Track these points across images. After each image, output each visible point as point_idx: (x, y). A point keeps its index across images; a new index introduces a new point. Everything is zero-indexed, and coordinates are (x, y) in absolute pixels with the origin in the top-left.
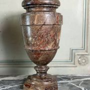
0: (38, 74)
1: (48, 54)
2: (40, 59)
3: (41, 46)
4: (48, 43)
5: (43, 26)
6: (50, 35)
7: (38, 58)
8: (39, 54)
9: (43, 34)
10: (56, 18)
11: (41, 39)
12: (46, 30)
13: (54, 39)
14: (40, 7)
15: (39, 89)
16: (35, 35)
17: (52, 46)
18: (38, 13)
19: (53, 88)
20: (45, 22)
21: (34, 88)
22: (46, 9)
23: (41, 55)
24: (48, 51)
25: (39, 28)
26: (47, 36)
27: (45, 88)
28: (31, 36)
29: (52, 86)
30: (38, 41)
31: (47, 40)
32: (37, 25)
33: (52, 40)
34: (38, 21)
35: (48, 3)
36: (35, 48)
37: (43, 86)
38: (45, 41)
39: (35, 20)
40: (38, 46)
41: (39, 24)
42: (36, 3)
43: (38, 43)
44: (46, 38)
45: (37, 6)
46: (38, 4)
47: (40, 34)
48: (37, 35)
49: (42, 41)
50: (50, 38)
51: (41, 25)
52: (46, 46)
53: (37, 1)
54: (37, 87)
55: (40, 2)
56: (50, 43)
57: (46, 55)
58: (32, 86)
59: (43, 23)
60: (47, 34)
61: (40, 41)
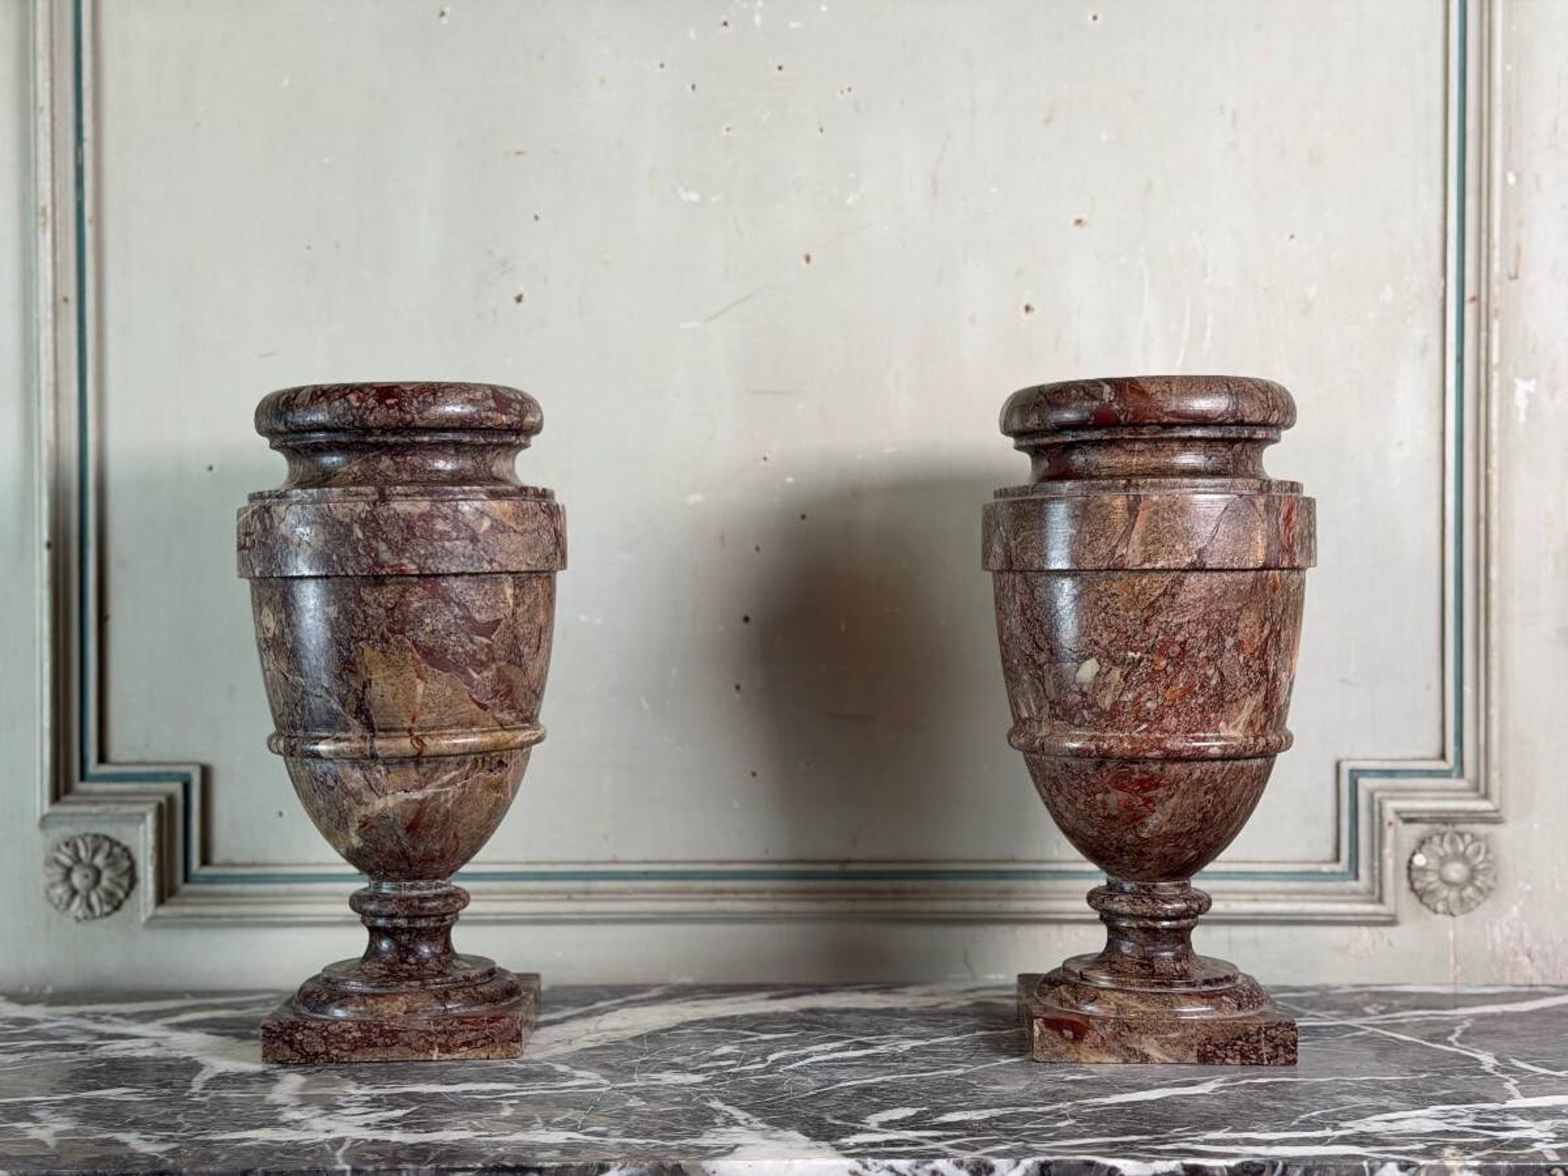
0: (1126, 947)
1: (1216, 789)
2: (1156, 822)
3: (1171, 722)
4: (1221, 701)
5: (1192, 579)
6: (1239, 646)
7: (1136, 819)
8: (1150, 783)
9: (1190, 634)
10: (1280, 521)
11: (1170, 669)
12: (1206, 608)
13: (1264, 672)
14: (1160, 445)
15: (1155, 1054)
16: (1126, 644)
17: (1251, 723)
18: (1152, 485)
19: (1258, 1041)
20: (1205, 547)
21: (1115, 1045)
22: (1203, 457)
23: (1170, 789)
24: (1219, 763)
25: (1161, 591)
26: (1215, 647)
27: (1196, 1047)
28: (1096, 648)
29: (1252, 1029)
30: (1148, 685)
31: (1214, 682)
32: (1146, 571)
33: (1250, 679)
34: (1153, 543)
35: (1220, 419)
36: (1121, 740)
37: (1185, 1031)
38: (1200, 688)
39: (1135, 537)
40: (1144, 726)
41: (1158, 566)
42: (1138, 420)
43: (1149, 699)
44: (1205, 661)
45: (1141, 434)
46: (1155, 421)
47: (1165, 633)
48: (1142, 641)
49: (1181, 685)
50: (1237, 667)
51: (1175, 570)
52: (1209, 723)
53: (1143, 404)
54: (1137, 1036)
55: (1165, 410)
56: (1236, 700)
57: (1206, 793)
58: (1096, 1027)
59: (1188, 560)
60: (1216, 636)
61: (1161, 690)
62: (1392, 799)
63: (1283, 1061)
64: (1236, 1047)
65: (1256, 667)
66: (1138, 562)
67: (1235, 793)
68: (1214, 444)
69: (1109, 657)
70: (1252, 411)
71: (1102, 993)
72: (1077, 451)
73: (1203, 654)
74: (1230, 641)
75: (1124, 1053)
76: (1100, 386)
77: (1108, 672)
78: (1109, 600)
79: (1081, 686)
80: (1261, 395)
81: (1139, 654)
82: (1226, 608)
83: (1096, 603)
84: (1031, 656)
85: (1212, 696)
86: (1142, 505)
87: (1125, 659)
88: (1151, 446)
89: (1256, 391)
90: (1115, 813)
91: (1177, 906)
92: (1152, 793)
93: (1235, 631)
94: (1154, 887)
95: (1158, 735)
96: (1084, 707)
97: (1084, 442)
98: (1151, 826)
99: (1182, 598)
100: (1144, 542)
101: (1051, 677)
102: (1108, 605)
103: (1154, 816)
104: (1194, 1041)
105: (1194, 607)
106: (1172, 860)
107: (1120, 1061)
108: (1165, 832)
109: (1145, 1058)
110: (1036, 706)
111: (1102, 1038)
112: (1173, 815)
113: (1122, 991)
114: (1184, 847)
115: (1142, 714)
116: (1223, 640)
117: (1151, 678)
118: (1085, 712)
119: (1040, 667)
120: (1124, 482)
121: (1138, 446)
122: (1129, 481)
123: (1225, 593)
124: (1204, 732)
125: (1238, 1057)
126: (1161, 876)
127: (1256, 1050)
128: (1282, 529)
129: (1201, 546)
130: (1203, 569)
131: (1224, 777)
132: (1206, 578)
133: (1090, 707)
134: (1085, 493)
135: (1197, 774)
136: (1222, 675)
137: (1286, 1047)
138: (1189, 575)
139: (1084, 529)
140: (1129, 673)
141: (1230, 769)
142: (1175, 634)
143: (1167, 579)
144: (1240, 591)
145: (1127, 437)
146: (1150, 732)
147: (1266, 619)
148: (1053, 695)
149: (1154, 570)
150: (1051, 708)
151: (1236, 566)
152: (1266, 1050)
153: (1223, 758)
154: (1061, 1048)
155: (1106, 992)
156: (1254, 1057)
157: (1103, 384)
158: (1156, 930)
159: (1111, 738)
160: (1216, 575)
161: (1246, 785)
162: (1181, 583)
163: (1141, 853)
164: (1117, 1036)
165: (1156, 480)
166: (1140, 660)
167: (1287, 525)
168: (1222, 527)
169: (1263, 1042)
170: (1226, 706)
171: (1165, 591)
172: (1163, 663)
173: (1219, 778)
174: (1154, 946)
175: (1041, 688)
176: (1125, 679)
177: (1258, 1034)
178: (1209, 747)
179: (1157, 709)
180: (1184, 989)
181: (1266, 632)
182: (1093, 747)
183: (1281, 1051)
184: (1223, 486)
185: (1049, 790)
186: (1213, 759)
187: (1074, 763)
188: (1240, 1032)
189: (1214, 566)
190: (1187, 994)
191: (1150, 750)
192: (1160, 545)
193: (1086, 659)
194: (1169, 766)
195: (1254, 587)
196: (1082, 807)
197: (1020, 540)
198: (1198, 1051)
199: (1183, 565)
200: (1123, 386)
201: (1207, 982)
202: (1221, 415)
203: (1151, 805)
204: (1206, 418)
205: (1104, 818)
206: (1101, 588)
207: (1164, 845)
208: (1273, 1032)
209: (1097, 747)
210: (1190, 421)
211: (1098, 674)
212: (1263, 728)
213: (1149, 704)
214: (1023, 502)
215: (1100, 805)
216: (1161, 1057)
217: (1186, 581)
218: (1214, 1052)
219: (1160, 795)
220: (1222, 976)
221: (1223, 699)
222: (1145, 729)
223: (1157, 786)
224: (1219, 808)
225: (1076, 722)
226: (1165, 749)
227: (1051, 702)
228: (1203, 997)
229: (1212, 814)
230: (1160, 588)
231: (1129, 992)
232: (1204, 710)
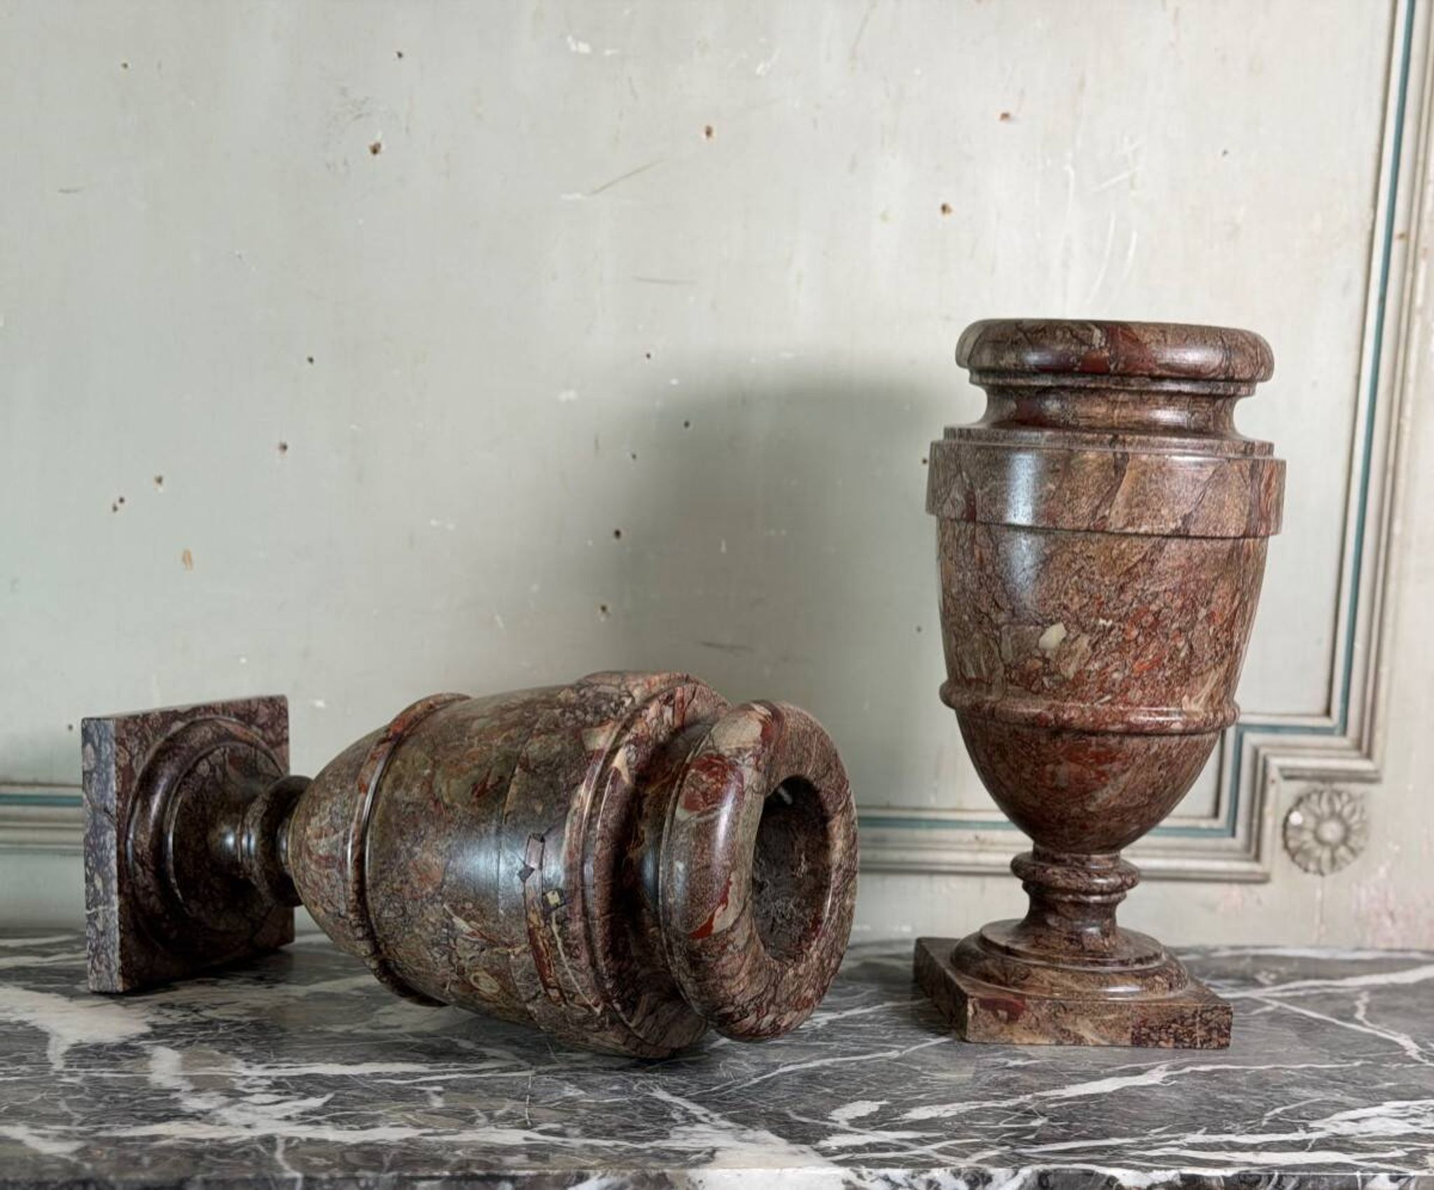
0: (1054, 921)
1: (1170, 764)
2: (1106, 796)
3: (1135, 694)
4: (1187, 674)
5: (1173, 545)
6: (1210, 617)
7: (1085, 792)
9: (1165, 604)
10: (1262, 487)
11: (1141, 639)
12: (1183, 576)
13: (1229, 645)
14: (1145, 397)
15: (1089, 1036)
16: (1098, 611)
17: (1211, 697)
18: (1140, 443)
19: (1193, 1024)
20: (1190, 514)
21: (1050, 1027)
22: (1186, 413)
23: (1125, 764)
24: (1177, 738)
25: (1140, 556)
26: (1188, 618)
27: (1131, 1030)
28: (1065, 612)
29: (1188, 1012)
30: (1117, 655)
31: (1183, 654)
32: (1127, 535)
33: (1216, 652)
34: (1137, 505)
35: (1212, 375)
36: (1083, 711)
37: (1121, 1013)
38: (1169, 661)
39: (1120, 498)
40: (1108, 698)
41: (1142, 530)
42: (1129, 370)
43: (1116, 670)
44: (1177, 632)
45: (1129, 385)
46: (1146, 373)
47: (1140, 601)
48: (1115, 609)
49: (1150, 657)
50: (1206, 640)
51: (1158, 535)
52: (1173, 698)
53: (1136, 353)
54: (1072, 1017)
55: (1159, 362)
56: (1202, 674)
57: (1160, 768)
58: (1032, 1007)
59: (1172, 526)
60: (1190, 607)
61: (1129, 660)
62: (1277, 755)
63: (1216, 1045)
64: (1170, 1031)
65: (1223, 641)
66: (1120, 525)
67: (1187, 767)
68: (1199, 399)
69: (1078, 622)
70: (1241, 367)
71: (1034, 971)
72: (1052, 396)
73: (1175, 626)
74: (1203, 612)
75: (1058, 1035)
76: (1090, 330)
77: (1076, 639)
78: (1084, 563)
79: (1045, 651)
80: (1251, 350)
81: (1110, 622)
82: (1203, 577)
83: (1069, 566)
84: (988, 615)
85: (1179, 669)
86: (1129, 464)
87: (1095, 626)
88: (1136, 397)
89: (1247, 346)
90: (1064, 785)
91: (1112, 880)
92: (1106, 767)
93: (1209, 602)
94: (1089, 860)
95: (1121, 708)
96: (1044, 674)
97: (1063, 388)
98: (1100, 801)
99: (1159, 566)
100: (1128, 504)
101: (1009, 639)
102: (1083, 567)
103: (1105, 791)
104: (1129, 1023)
105: (1173, 575)
106: (1113, 834)
107: (1053, 1042)
108: (1113, 807)
109: (1079, 1040)
110: (987, 667)
111: (1037, 1019)
112: (1124, 790)
113: (1057, 969)
114: (1129, 821)
115: (1107, 685)
116: (1197, 611)
117: (1121, 648)
118: (1045, 680)
119: (998, 627)
120: (1109, 437)
121: (1121, 397)
122: (1116, 437)
123: (1203, 561)
124: (1168, 706)
125: (1172, 1040)
126: (1098, 849)
127: (1190, 1034)
128: (1263, 496)
129: (1187, 511)
130: (1187, 537)
131: (1179, 753)
132: (1186, 545)
133: (1051, 674)
134: (1066, 446)
135: (1154, 749)
136: (1191, 647)
137: (1219, 1030)
138: (1169, 541)
139: (1065, 485)
140: (1097, 643)
141: (1186, 744)
142: (1150, 603)
143: (1148, 545)
144: (1217, 560)
145: (1114, 387)
146: (1113, 704)
147: (1238, 590)
148: (1010, 658)
149: (1136, 534)
150: (1005, 672)
151: (1218, 535)
152: (1200, 1033)
153: (1182, 734)
154: (994, 1028)
155: (1038, 970)
156: (1187, 1040)
157: (1093, 327)
158: (1088, 905)
159: (1071, 708)
160: (1196, 542)
161: (1196, 760)
162: (1161, 550)
163: (1084, 827)
164: (1052, 1017)
165: (1144, 438)
166: (1112, 628)
167: (1267, 491)
168: (1209, 492)
169: (1198, 1026)
170: (1191, 680)
171: (1144, 557)
172: (1135, 633)
173: (1174, 753)
174: (1083, 921)
175: (996, 649)
176: (1094, 648)
177: (1194, 1017)
178: (1173, 722)
179: (1123, 680)
180: (1117, 968)
181: (1236, 603)
182: (1051, 717)
183: (1215, 1035)
184: (1211, 447)
185: (990, 757)
186: (1172, 735)
187: (1026, 730)
188: (1176, 1016)
189: (1198, 534)
190: (1120, 973)
191: (1113, 723)
192: (1144, 508)
193: (1052, 623)
194: (1128, 740)
195: (1230, 556)
196: (1028, 777)
197: (987, 489)
198: (1133, 1034)
199: (1167, 532)
200: (1114, 330)
201: (1140, 961)
202: (1214, 370)
203: (1103, 779)
204: (1199, 372)
205: (1051, 789)
206: (1077, 550)
207: (1109, 819)
208: (1208, 1016)
209: (1056, 717)
210: (1183, 375)
211: (1064, 640)
212: (1220, 702)
213: (1115, 675)
214: (994, 448)
215: (1048, 775)
216: (1096, 1039)
217: (1166, 548)
218: (1149, 1034)
219: (1115, 769)
220: (1151, 954)
221: (1189, 672)
222: (1109, 701)
223: (1113, 759)
224: (1170, 783)
225: (1034, 688)
226: (1129, 723)
227: (1005, 666)
228: (1137, 977)
229: (1162, 789)
230: (1140, 553)
231: (1063, 970)
232: (1170, 683)
